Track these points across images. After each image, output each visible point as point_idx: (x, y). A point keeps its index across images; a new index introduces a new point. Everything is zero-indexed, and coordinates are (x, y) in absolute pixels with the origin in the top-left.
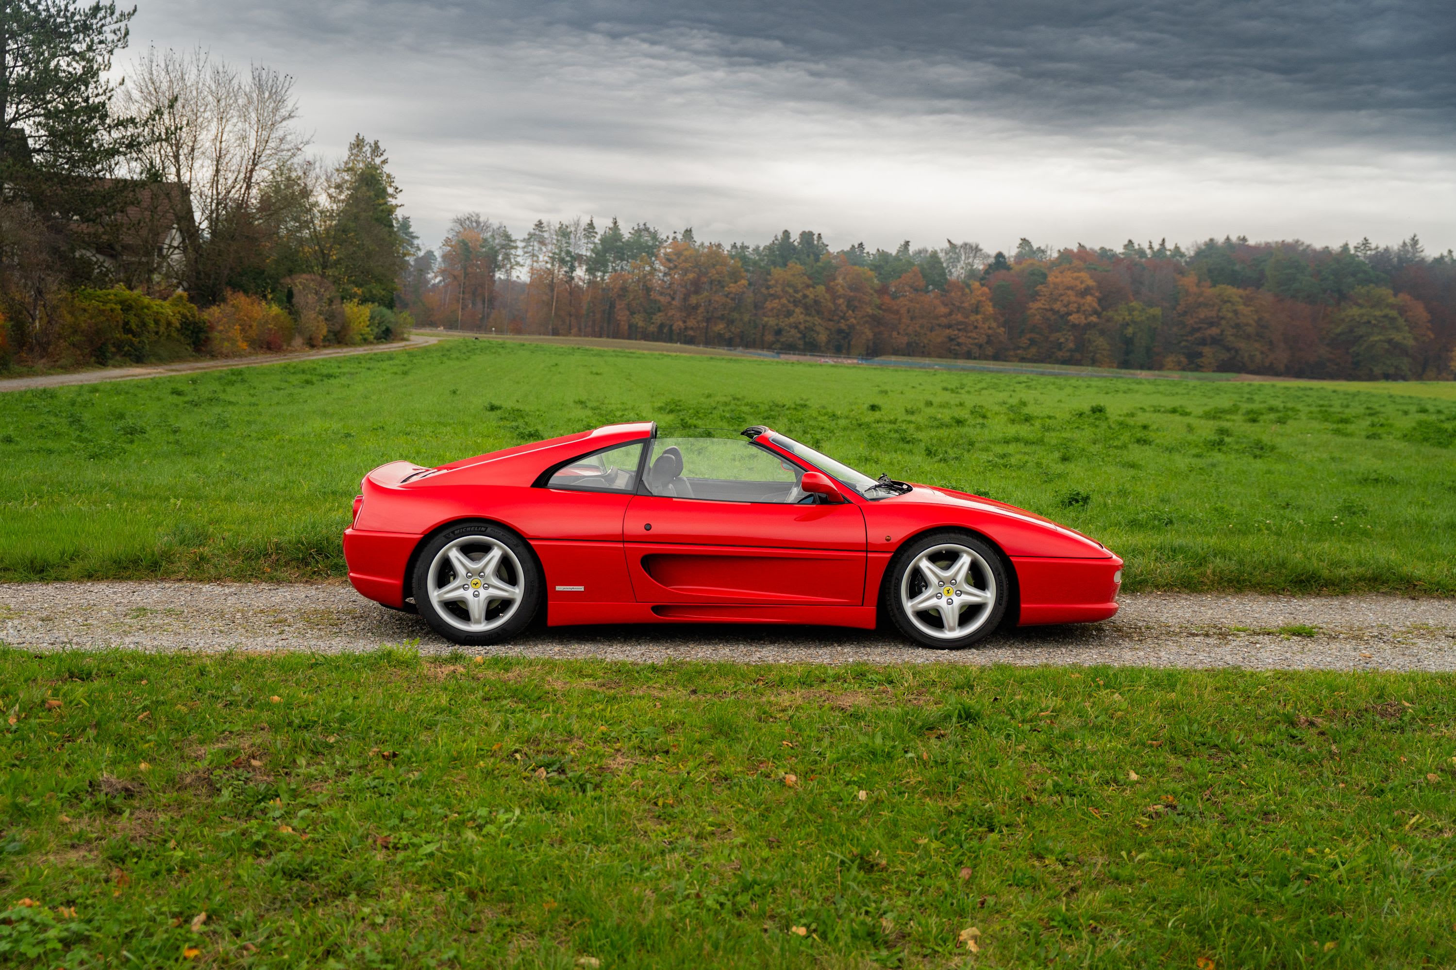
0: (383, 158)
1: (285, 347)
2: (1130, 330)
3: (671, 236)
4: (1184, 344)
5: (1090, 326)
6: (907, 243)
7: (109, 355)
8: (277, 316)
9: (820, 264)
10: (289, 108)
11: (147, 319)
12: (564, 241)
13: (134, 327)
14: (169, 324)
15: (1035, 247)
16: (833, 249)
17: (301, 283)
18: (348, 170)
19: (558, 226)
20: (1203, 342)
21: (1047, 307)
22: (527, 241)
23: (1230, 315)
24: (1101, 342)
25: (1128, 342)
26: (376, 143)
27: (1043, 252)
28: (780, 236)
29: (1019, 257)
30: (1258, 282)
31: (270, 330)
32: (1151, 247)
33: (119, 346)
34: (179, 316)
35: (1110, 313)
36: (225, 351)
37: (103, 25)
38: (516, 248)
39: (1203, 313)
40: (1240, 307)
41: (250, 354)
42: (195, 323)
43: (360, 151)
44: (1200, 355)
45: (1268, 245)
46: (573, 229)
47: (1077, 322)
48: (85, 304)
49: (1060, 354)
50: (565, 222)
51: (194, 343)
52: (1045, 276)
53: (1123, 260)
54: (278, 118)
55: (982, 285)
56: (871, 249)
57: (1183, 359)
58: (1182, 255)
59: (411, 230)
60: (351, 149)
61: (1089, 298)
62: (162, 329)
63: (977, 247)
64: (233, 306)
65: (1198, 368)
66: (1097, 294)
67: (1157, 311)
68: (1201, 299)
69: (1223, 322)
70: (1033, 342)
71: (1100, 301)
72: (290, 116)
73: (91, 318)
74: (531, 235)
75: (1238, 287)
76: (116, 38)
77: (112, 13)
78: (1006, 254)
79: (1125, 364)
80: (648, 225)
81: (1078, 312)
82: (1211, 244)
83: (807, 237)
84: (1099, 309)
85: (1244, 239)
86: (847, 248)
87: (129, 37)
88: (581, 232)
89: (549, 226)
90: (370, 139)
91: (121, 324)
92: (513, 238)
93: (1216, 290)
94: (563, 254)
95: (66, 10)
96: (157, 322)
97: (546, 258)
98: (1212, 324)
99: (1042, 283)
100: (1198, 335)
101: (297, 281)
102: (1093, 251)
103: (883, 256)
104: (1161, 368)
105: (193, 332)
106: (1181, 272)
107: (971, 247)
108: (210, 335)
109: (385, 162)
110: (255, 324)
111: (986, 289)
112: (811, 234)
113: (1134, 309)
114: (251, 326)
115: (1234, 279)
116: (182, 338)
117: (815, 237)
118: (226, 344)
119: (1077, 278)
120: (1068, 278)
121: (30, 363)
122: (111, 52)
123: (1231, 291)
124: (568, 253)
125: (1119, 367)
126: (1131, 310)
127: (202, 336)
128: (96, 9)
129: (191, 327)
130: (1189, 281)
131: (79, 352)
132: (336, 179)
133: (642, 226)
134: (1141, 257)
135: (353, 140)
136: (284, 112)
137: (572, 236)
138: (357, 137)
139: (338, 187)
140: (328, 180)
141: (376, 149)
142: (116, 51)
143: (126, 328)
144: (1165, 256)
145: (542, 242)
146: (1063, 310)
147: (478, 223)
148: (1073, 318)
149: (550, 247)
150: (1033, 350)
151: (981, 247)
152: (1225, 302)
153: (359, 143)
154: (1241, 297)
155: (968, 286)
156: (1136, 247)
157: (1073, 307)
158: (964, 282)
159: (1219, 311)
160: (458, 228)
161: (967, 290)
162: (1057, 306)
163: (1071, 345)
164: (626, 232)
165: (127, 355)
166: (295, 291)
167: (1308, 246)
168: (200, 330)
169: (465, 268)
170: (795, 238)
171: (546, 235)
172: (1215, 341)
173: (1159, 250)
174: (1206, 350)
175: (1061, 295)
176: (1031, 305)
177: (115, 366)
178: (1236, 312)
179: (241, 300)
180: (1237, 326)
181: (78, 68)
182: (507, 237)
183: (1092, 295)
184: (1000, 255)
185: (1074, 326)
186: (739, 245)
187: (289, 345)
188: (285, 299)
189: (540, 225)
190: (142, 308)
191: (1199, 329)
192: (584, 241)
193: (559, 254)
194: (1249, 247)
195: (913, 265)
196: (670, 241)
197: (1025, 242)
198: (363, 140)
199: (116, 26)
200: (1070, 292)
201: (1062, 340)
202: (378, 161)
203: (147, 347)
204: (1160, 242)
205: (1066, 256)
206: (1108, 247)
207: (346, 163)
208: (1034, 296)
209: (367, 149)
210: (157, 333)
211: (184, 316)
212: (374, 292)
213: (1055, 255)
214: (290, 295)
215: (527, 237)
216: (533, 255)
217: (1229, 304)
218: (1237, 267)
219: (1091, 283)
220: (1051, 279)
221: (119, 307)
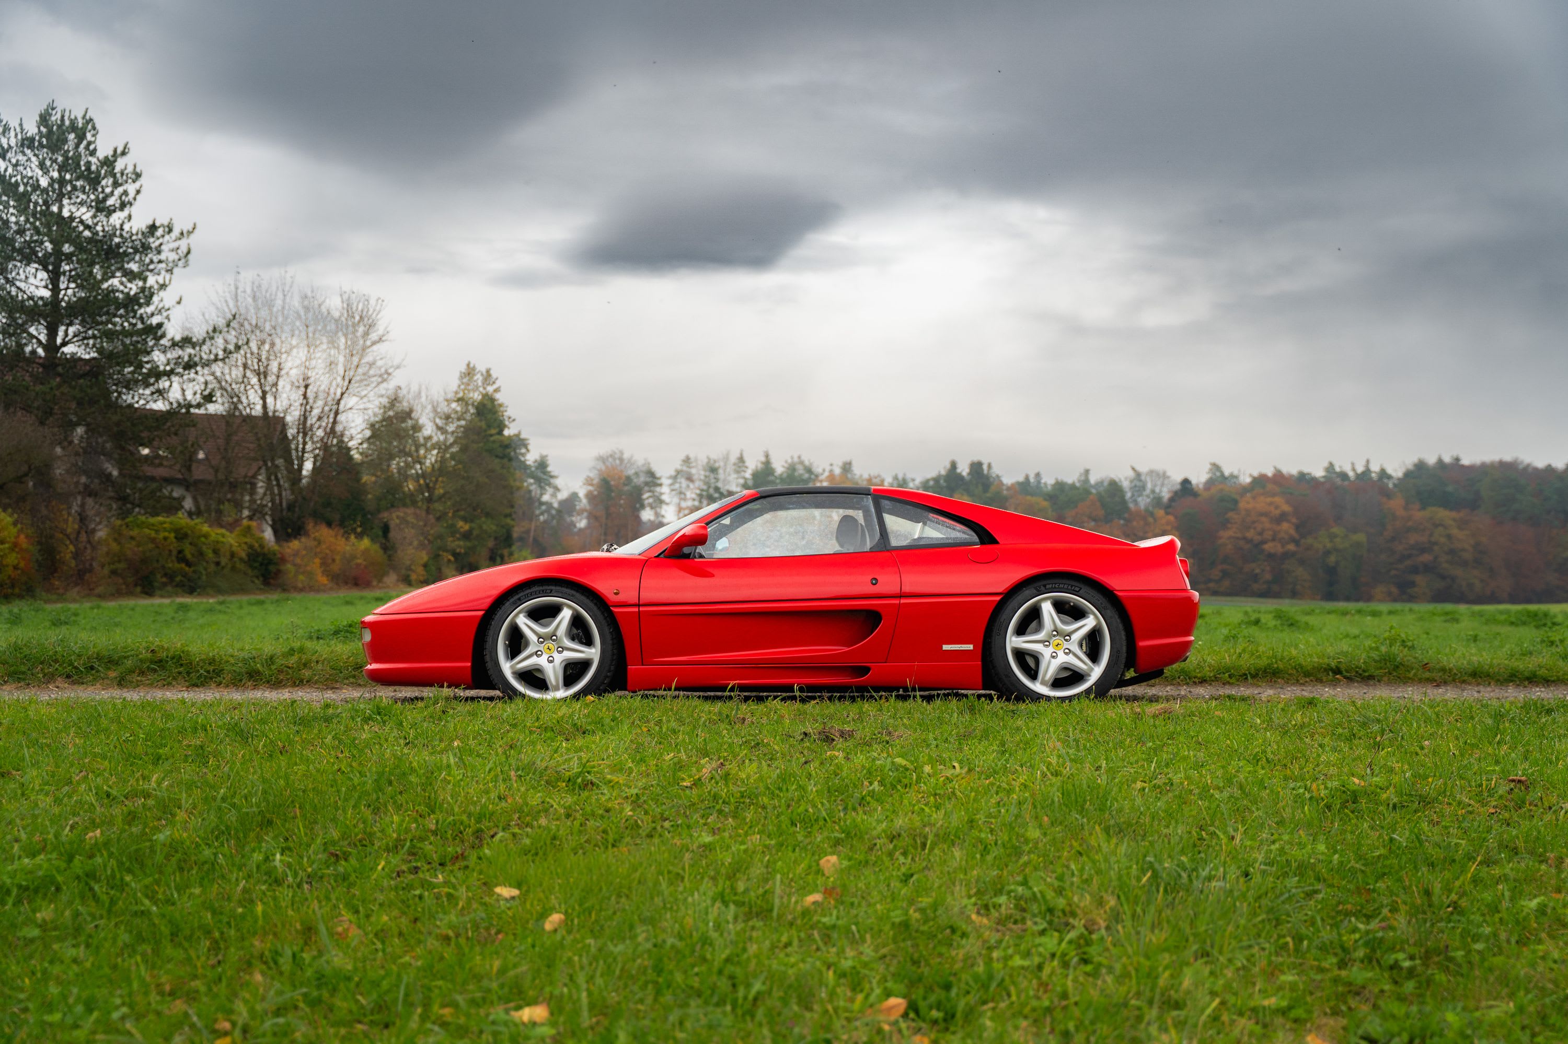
0: (495, 386)
1: (375, 583)
2: (1332, 559)
3: (828, 468)
4: (1393, 572)
5: (1286, 556)
6: (1087, 472)
7: (156, 584)
8: (366, 552)
9: (988, 495)
10: (380, 332)
11: (204, 548)
12: (712, 476)
13: (189, 556)
14: (233, 555)
15: (1227, 473)
16: (1008, 480)
17: (398, 517)
18: (459, 400)
19: (705, 461)
20: (1415, 570)
21: (1239, 535)
22: (675, 478)
23: (1443, 540)
24: (1300, 572)
25: (1332, 571)
26: (488, 371)
27: (1236, 477)
28: (948, 466)
29: (1210, 483)
30: (1474, 504)
31: (358, 565)
32: (1354, 470)
33: (170, 576)
34: (245, 547)
35: (1310, 540)
36: (300, 585)
37: (161, 244)
38: (661, 485)
39: (1413, 538)
40: (1455, 531)
41: (331, 589)
42: (264, 555)
43: (471, 379)
44: (1413, 584)
45: (1483, 465)
46: (722, 464)
47: (1272, 551)
48: (135, 532)
49: (1255, 587)
50: (714, 456)
51: (263, 575)
52: (1236, 502)
53: (1323, 483)
54: (368, 343)
55: (1167, 513)
56: (1049, 480)
57: (1395, 590)
58: (1389, 477)
59: (549, 469)
60: (461, 378)
61: (1285, 526)
62: (224, 561)
63: (1164, 473)
64: (315, 539)
65: (1412, 599)
66: (1294, 520)
67: (1361, 537)
68: (1410, 524)
69: (1436, 548)
70: (1225, 574)
71: (1297, 527)
72: (380, 340)
73: (138, 546)
74: (678, 472)
75: (1451, 510)
76: (177, 257)
77: (170, 231)
78: (1194, 481)
79: (1330, 596)
80: (803, 458)
81: (1273, 540)
82: (1421, 466)
83: (976, 467)
84: (1296, 536)
85: (1457, 459)
86: (1021, 479)
87: (190, 256)
88: (730, 468)
89: (696, 460)
90: (481, 367)
91: (175, 553)
92: (658, 475)
93: (1427, 513)
94: (711, 491)
95: (122, 229)
96: (216, 552)
97: (694, 496)
98: (1423, 550)
99: (1232, 510)
100: (1408, 562)
101: (394, 515)
102: (1291, 476)
103: (1060, 486)
104: (1369, 599)
105: (261, 564)
106: (1386, 493)
107: (1158, 474)
108: (282, 568)
109: (497, 390)
110: (338, 558)
111: (1171, 518)
112: (980, 464)
113: (1336, 536)
114: (334, 560)
115: (1446, 501)
116: (250, 571)
117: (985, 467)
118: (301, 577)
119: (1271, 504)
120: (1261, 504)
121: (61, 591)
122: (170, 271)
123: (1443, 514)
124: (717, 489)
125: (1322, 599)
126: (1332, 537)
127: (272, 568)
128: (153, 228)
129: (260, 559)
130: (1396, 504)
131: (121, 581)
132: (444, 408)
133: (796, 459)
134: (1343, 480)
135: (463, 368)
136: (374, 336)
137: (721, 471)
138: (468, 365)
139: (447, 417)
140: (434, 410)
141: (488, 376)
142: (175, 270)
143: (181, 557)
144: (1371, 478)
145: (690, 479)
146: (1257, 538)
147: (621, 460)
148: (1268, 547)
149: (698, 484)
150: (1226, 583)
151: (1168, 474)
152: (1436, 526)
153: (470, 372)
154: (1454, 520)
155: (1152, 514)
156: (1338, 469)
157: (1268, 535)
158: (1147, 510)
159: (1431, 535)
160: (601, 466)
161: (1151, 520)
162: (1250, 534)
163: (1268, 576)
164: (779, 468)
165: (180, 585)
166: (392, 525)
167: (1528, 465)
168: (270, 562)
169: (607, 509)
170: (964, 469)
171: (694, 471)
172: (1428, 569)
173: (1363, 473)
174: (1420, 579)
175: (1254, 522)
176: (1221, 533)
177: (162, 596)
178: (1449, 537)
179: (324, 533)
180: (1452, 552)
181: (133, 288)
182: (651, 474)
183: (1288, 521)
184: (1186, 482)
185: (1271, 556)
186: (900, 477)
187: (380, 581)
188: (380, 533)
189: (687, 460)
190: (199, 537)
191: (1410, 556)
192: (734, 476)
193: (707, 491)
194: (1463, 466)
195: (1090, 493)
196: (826, 474)
197: (1216, 467)
198: (474, 369)
199: (175, 245)
200: (1264, 519)
201: (1257, 571)
202: (490, 389)
203: (204, 577)
204: (1364, 463)
205: (1260, 481)
206: (1306, 471)
207: (456, 393)
208: (1225, 524)
209: (479, 378)
210: (218, 564)
211: (251, 547)
212: (485, 527)
213: (1248, 480)
214: (386, 529)
215: (673, 473)
216: (681, 493)
217: (1441, 529)
218: (1450, 489)
219: (1286, 508)
220: (1242, 505)
221: (172, 535)
